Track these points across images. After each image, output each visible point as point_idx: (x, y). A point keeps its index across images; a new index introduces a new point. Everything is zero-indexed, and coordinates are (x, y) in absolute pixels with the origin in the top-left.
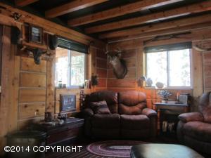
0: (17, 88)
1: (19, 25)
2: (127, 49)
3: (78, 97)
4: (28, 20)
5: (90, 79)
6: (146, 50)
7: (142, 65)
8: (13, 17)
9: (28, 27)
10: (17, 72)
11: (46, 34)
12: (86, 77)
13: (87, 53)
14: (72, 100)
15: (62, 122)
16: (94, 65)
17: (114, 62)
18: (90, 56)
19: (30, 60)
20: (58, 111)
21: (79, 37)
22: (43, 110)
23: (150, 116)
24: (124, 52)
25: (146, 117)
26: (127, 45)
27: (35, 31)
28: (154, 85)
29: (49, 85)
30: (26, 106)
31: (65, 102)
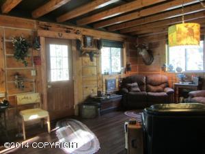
0: (81, 77)
1: (80, 37)
2: (153, 41)
3: (117, 80)
4: (84, 33)
5: (125, 67)
7: (165, 54)
8: (76, 33)
9: (85, 37)
10: (81, 67)
11: (95, 40)
12: (122, 66)
13: (122, 47)
14: (113, 83)
15: (108, 97)
16: (127, 56)
17: (143, 53)
18: (125, 50)
19: (87, 59)
20: (104, 90)
21: (116, 37)
22: (96, 90)
24: (150, 44)
25: (165, 94)
26: (152, 39)
27: (89, 39)
28: (174, 69)
29: (99, 73)
30: (87, 88)
31: (109, 84)
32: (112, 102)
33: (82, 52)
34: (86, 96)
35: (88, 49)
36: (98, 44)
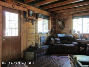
0: (26, 34)
1: (26, 10)
2: (65, 17)
3: (46, 37)
4: (29, 8)
5: (50, 30)
6: (73, 18)
7: (71, 24)
8: (24, 7)
9: (29, 11)
10: (26, 28)
11: (35, 13)
13: (49, 19)
14: (44, 38)
15: (42, 47)
16: (52, 24)
18: (50, 21)
19: (30, 23)
20: (39, 43)
21: (46, 13)
22: (34, 42)
23: (75, 45)
26: (65, 16)
27: (31, 12)
28: (76, 32)
30: (29, 41)
31: (42, 39)
32: (44, 49)
33: (27, 19)
34: (28, 46)
35: (31, 18)
36: (37, 16)
